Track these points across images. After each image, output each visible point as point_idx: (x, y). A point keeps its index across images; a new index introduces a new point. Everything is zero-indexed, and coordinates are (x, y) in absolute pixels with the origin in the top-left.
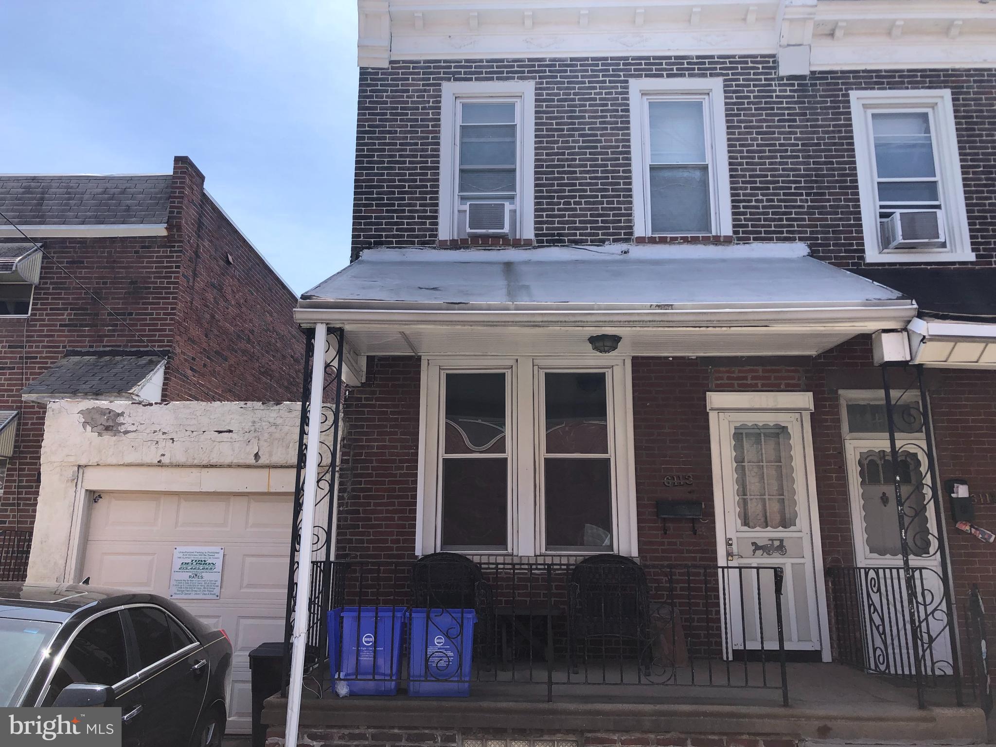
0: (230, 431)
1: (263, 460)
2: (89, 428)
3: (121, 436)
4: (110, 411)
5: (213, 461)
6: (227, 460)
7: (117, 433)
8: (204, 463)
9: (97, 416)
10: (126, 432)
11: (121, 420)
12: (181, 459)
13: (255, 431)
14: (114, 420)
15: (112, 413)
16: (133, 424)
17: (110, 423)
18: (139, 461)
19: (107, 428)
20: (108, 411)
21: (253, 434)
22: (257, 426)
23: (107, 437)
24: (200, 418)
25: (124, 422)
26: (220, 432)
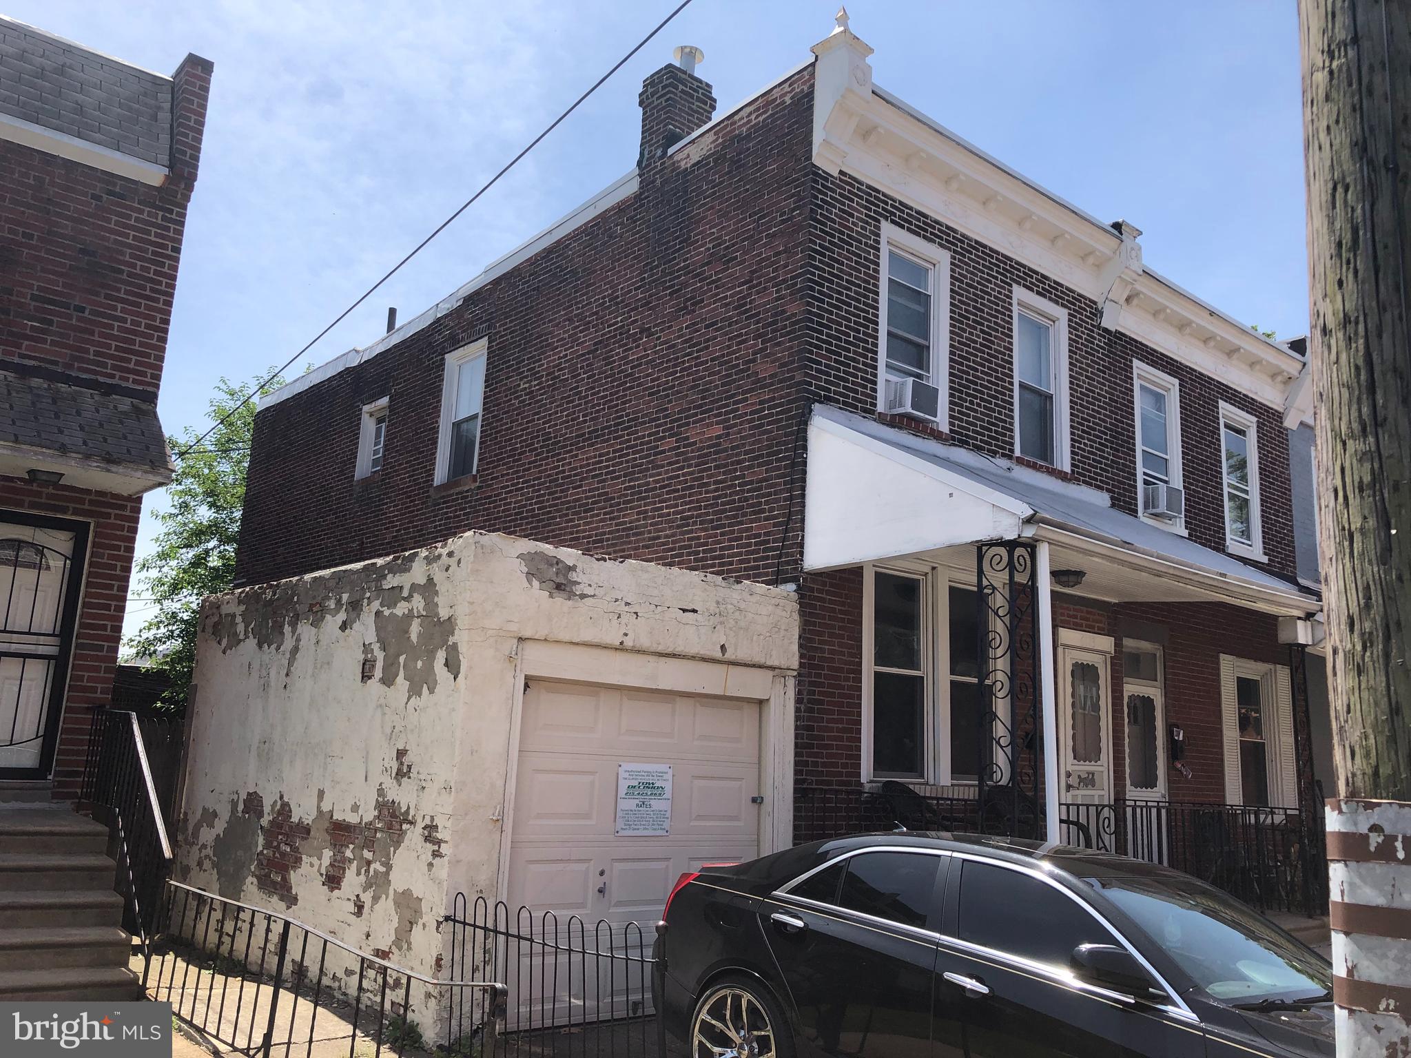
0: (694, 611)
1: (730, 655)
2: (536, 583)
3: (577, 601)
4: (558, 562)
5: (679, 649)
6: (693, 650)
7: (571, 595)
8: (669, 650)
9: (543, 566)
10: (583, 596)
11: (573, 576)
12: (645, 642)
13: (719, 615)
14: (566, 576)
15: (560, 565)
16: (590, 585)
17: (561, 580)
18: (596, 640)
19: (559, 587)
20: (555, 561)
21: (717, 619)
22: (722, 607)
23: (560, 601)
24: (661, 587)
25: (579, 580)
26: (684, 611)
